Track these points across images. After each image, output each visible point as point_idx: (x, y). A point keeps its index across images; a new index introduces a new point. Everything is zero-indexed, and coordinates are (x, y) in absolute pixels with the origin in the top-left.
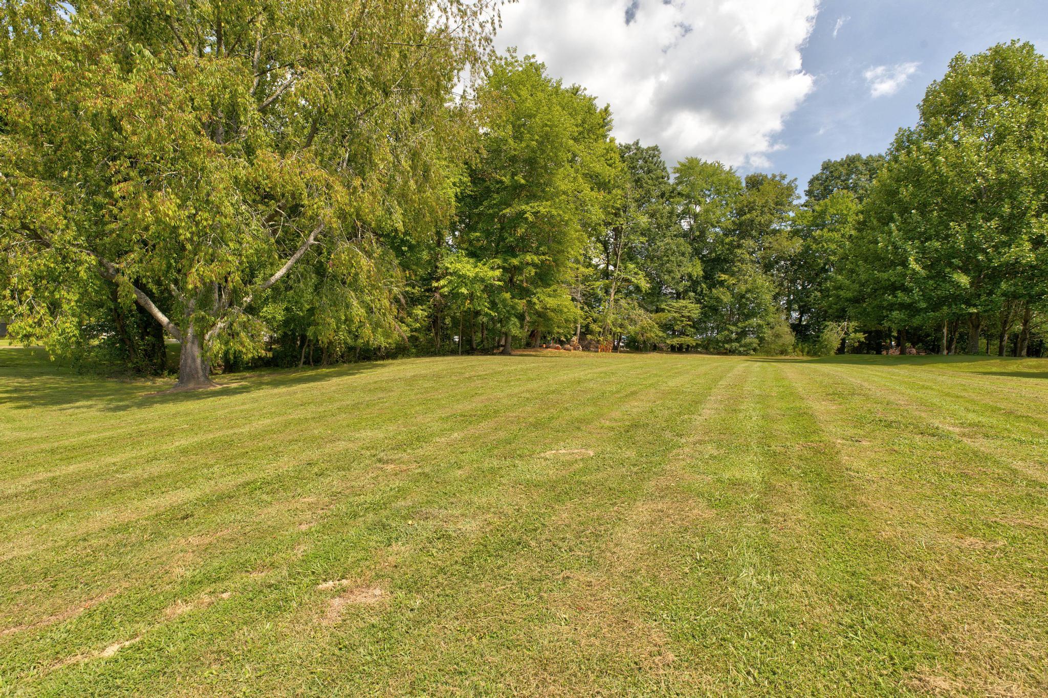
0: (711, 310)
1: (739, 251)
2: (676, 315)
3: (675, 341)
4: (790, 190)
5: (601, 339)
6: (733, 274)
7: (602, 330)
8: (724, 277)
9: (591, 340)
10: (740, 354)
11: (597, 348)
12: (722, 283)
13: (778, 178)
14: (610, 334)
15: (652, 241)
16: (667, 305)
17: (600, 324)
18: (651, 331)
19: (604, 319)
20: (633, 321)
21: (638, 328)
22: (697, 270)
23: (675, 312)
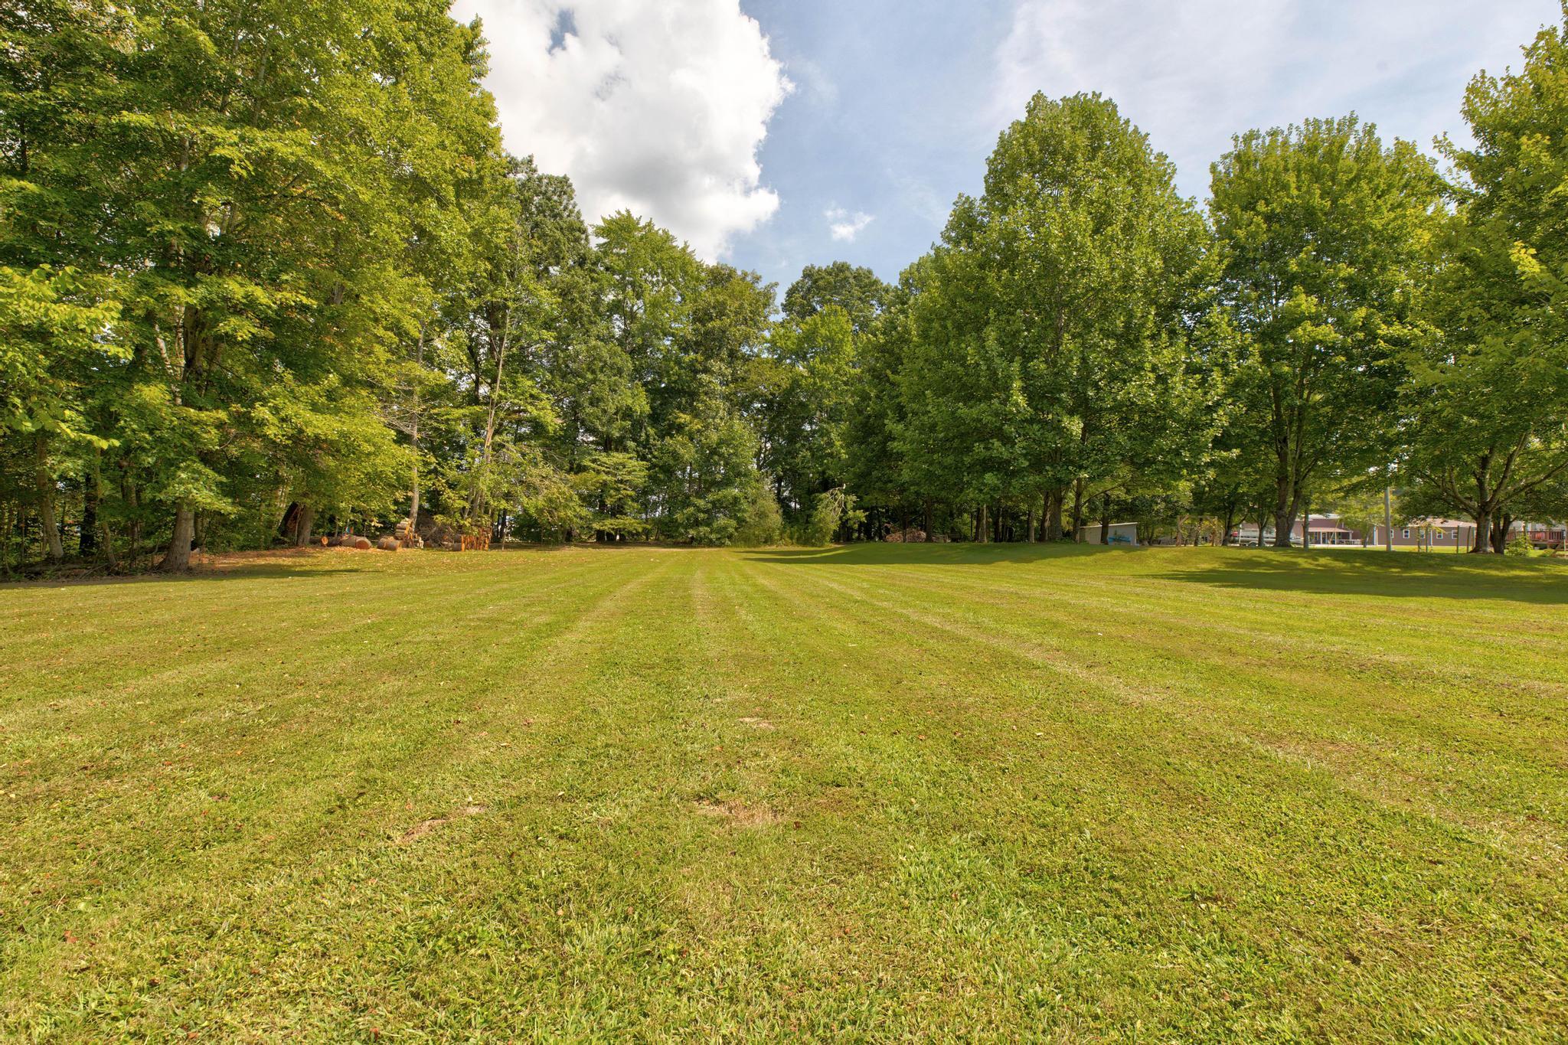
0: (663, 472)
1: (704, 377)
2: (609, 478)
3: (608, 524)
4: (767, 296)
5: (467, 523)
6: (696, 414)
7: (468, 506)
8: (684, 418)
9: (444, 524)
10: (711, 544)
11: (458, 541)
12: (680, 428)
13: (749, 279)
14: (486, 512)
15: (564, 339)
16: (594, 461)
17: (464, 493)
18: (566, 507)
19: (472, 483)
20: (531, 489)
21: (541, 502)
22: (641, 404)
23: (607, 473)
